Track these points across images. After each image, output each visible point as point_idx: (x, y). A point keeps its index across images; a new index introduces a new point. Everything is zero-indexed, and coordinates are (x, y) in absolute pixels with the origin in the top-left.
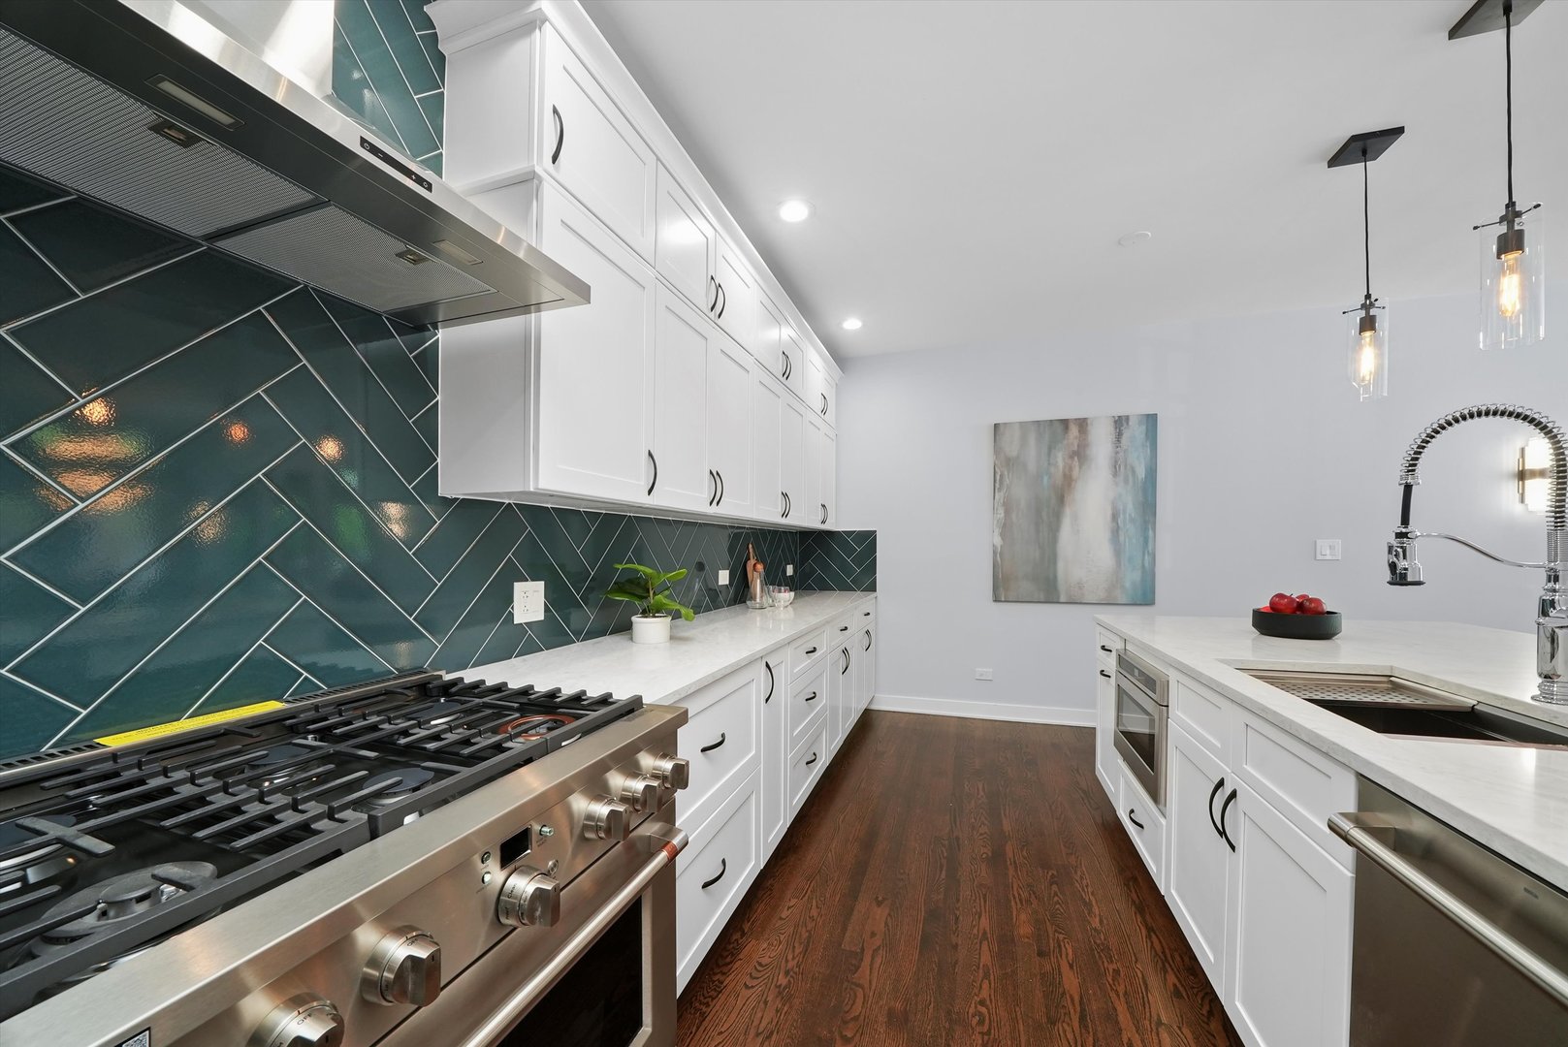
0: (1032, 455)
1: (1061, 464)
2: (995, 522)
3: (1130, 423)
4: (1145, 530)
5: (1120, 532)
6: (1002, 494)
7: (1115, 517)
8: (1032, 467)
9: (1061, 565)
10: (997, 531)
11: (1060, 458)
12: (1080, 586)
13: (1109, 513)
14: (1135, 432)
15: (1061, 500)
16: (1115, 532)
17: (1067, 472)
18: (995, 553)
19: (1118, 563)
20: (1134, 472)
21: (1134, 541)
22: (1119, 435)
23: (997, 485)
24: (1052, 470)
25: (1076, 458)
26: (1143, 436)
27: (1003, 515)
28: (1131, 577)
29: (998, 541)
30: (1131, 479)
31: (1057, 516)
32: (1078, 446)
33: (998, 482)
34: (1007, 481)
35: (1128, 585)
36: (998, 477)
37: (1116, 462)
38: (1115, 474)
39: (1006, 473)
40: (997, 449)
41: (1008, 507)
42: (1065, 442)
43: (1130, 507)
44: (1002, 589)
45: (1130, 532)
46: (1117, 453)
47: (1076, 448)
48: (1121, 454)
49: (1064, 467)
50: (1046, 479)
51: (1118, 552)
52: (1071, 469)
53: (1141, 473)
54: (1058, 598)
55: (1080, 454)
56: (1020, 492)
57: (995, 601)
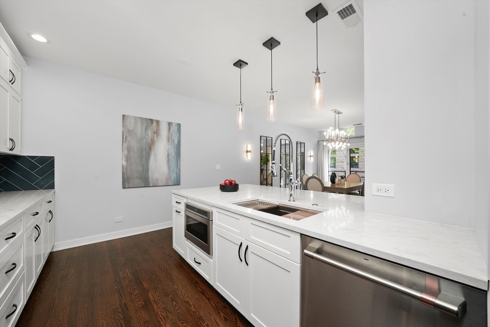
0: (139, 130)
1: (150, 135)
2: (123, 156)
3: (173, 125)
4: (177, 161)
5: (170, 161)
6: (126, 144)
7: (168, 156)
8: (139, 134)
9: (150, 172)
10: (124, 159)
11: (150, 133)
12: (157, 180)
13: (166, 154)
14: (174, 128)
15: (150, 149)
16: (169, 161)
17: (152, 139)
18: (123, 168)
19: (169, 171)
20: (174, 141)
21: (174, 164)
22: (169, 129)
23: (124, 140)
24: (147, 137)
25: (155, 134)
26: (177, 130)
27: (126, 153)
28: (174, 176)
29: (125, 163)
30: (173, 144)
31: (149, 154)
32: (156, 130)
33: (124, 139)
34: (128, 139)
35: (172, 178)
36: (124, 137)
37: (169, 137)
38: (168, 141)
39: (128, 136)
40: (124, 126)
41: (129, 149)
42: (152, 128)
43: (173, 153)
44: (127, 183)
45: (173, 161)
46: (169, 134)
47: (155, 130)
48: (170, 135)
49: (151, 137)
50: (144, 140)
51: (169, 168)
52: (154, 137)
53: (176, 142)
54: (149, 184)
55: (157, 133)
56: (134, 144)
57: (123, 188)
